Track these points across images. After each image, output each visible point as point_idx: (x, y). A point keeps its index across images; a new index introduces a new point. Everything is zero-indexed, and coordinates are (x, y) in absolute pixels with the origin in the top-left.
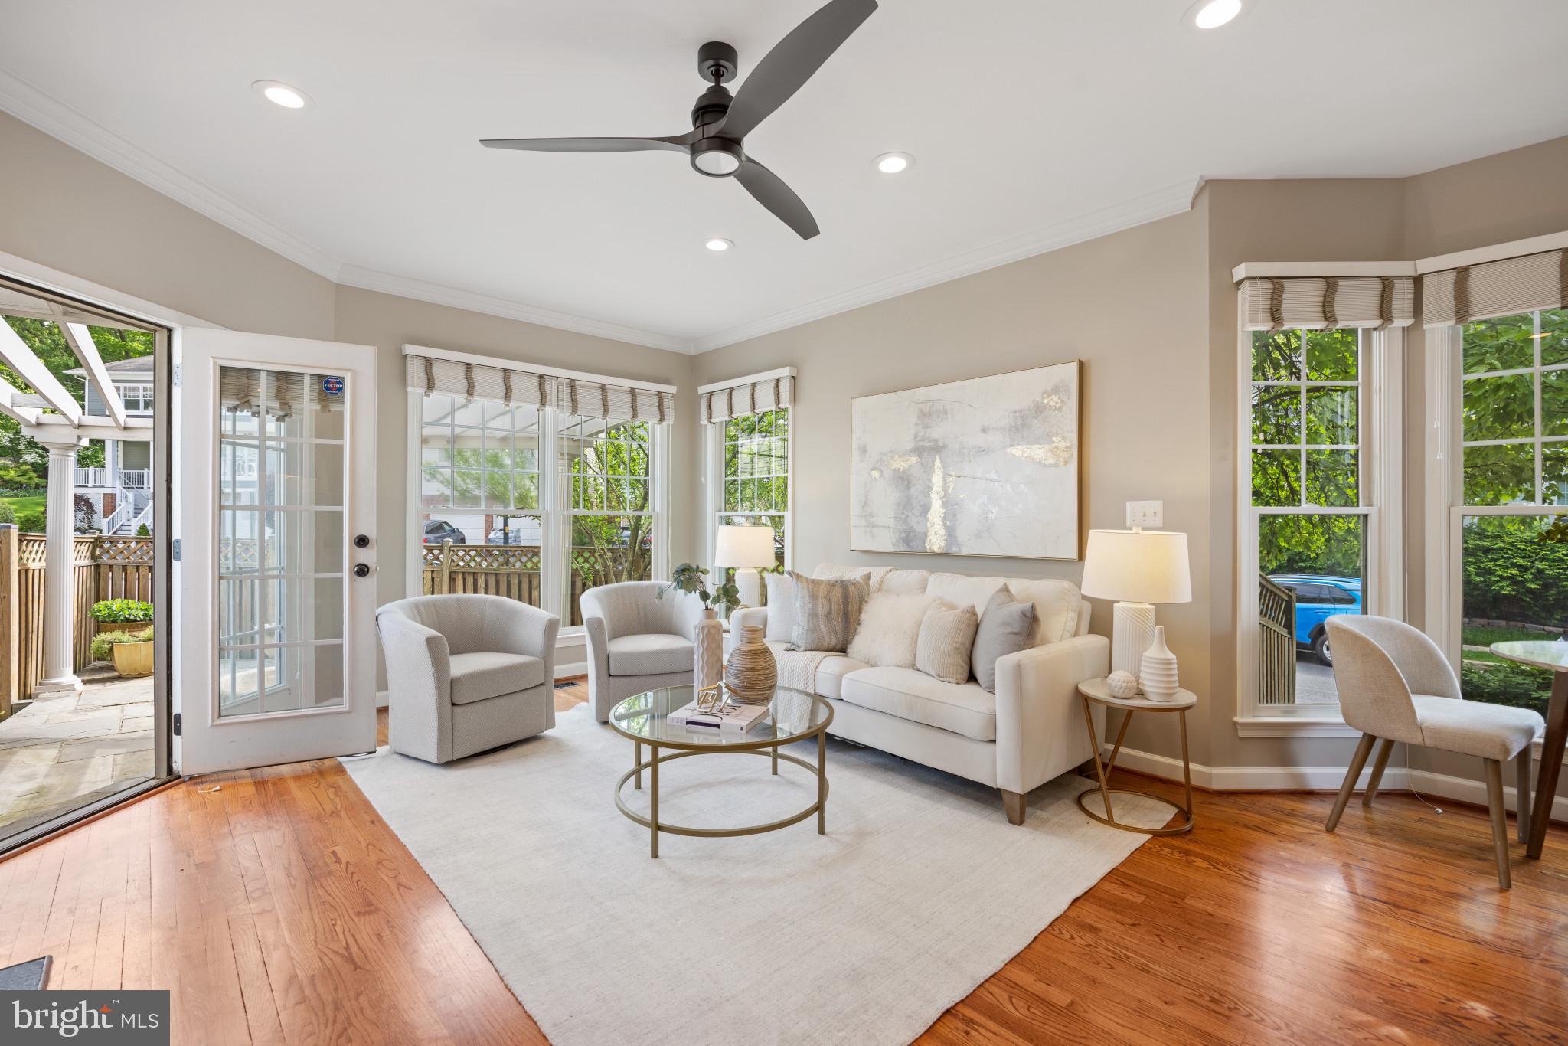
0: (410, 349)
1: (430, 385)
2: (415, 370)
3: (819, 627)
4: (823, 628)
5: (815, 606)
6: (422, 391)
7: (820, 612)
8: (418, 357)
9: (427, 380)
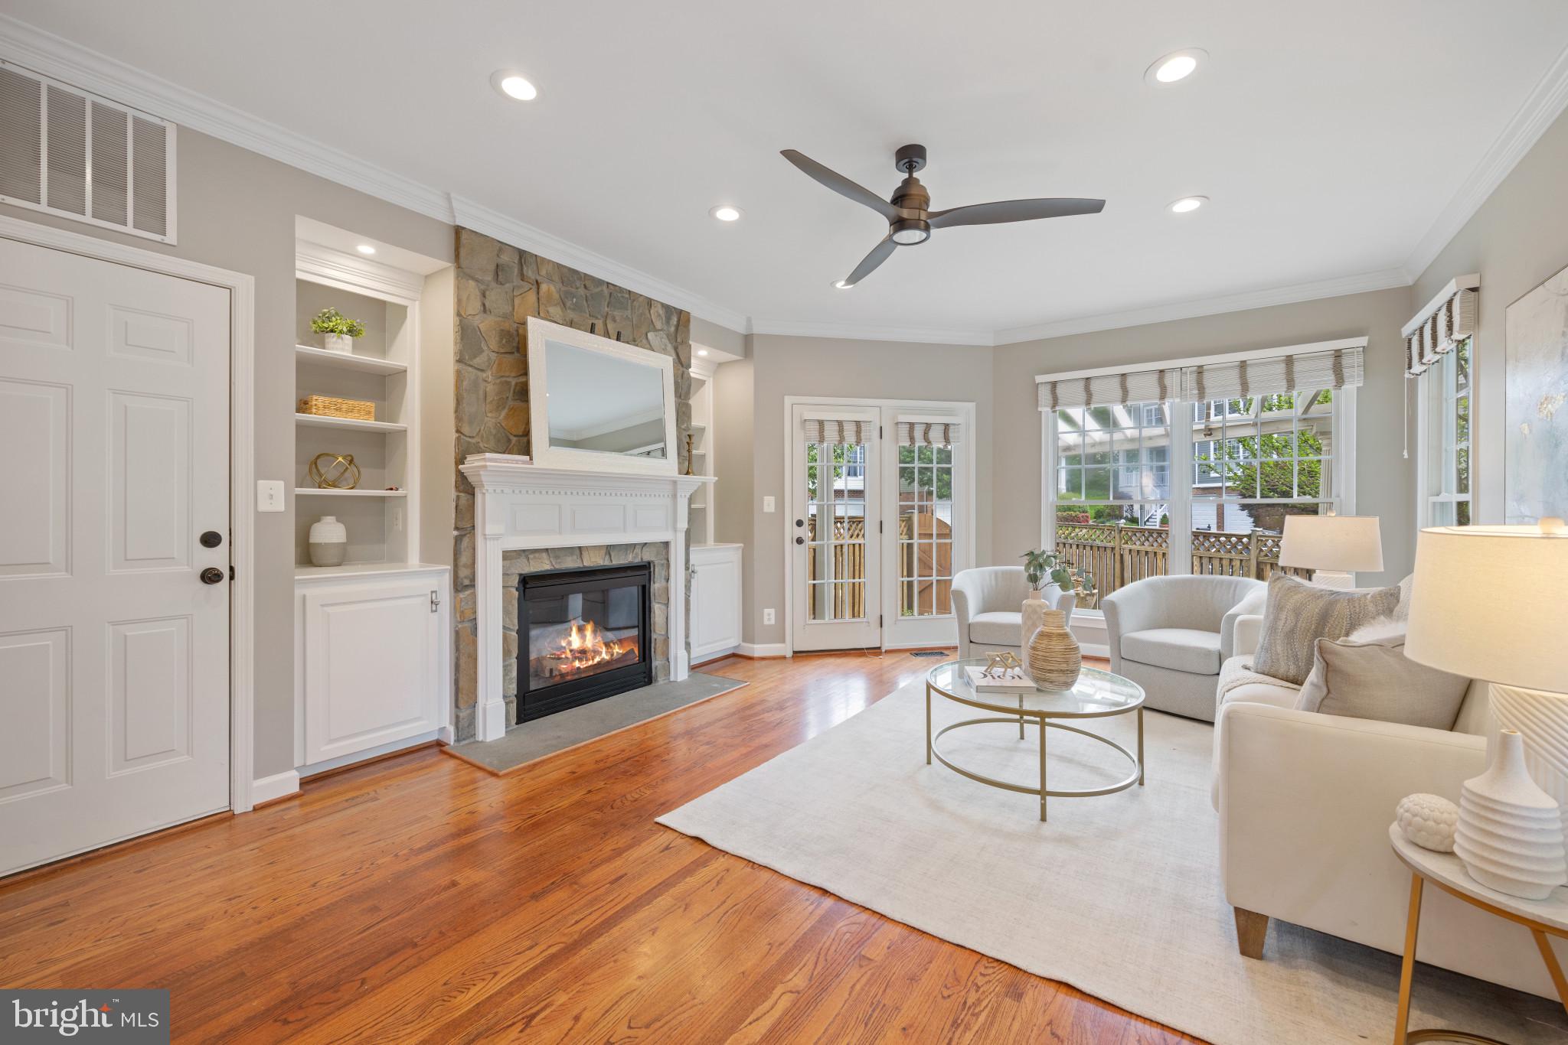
0: (1039, 379)
1: (1055, 402)
2: (1044, 394)
3: (1275, 646)
4: (1279, 649)
5: (1276, 619)
6: (1049, 409)
7: (1280, 627)
8: (1045, 383)
9: (1054, 400)
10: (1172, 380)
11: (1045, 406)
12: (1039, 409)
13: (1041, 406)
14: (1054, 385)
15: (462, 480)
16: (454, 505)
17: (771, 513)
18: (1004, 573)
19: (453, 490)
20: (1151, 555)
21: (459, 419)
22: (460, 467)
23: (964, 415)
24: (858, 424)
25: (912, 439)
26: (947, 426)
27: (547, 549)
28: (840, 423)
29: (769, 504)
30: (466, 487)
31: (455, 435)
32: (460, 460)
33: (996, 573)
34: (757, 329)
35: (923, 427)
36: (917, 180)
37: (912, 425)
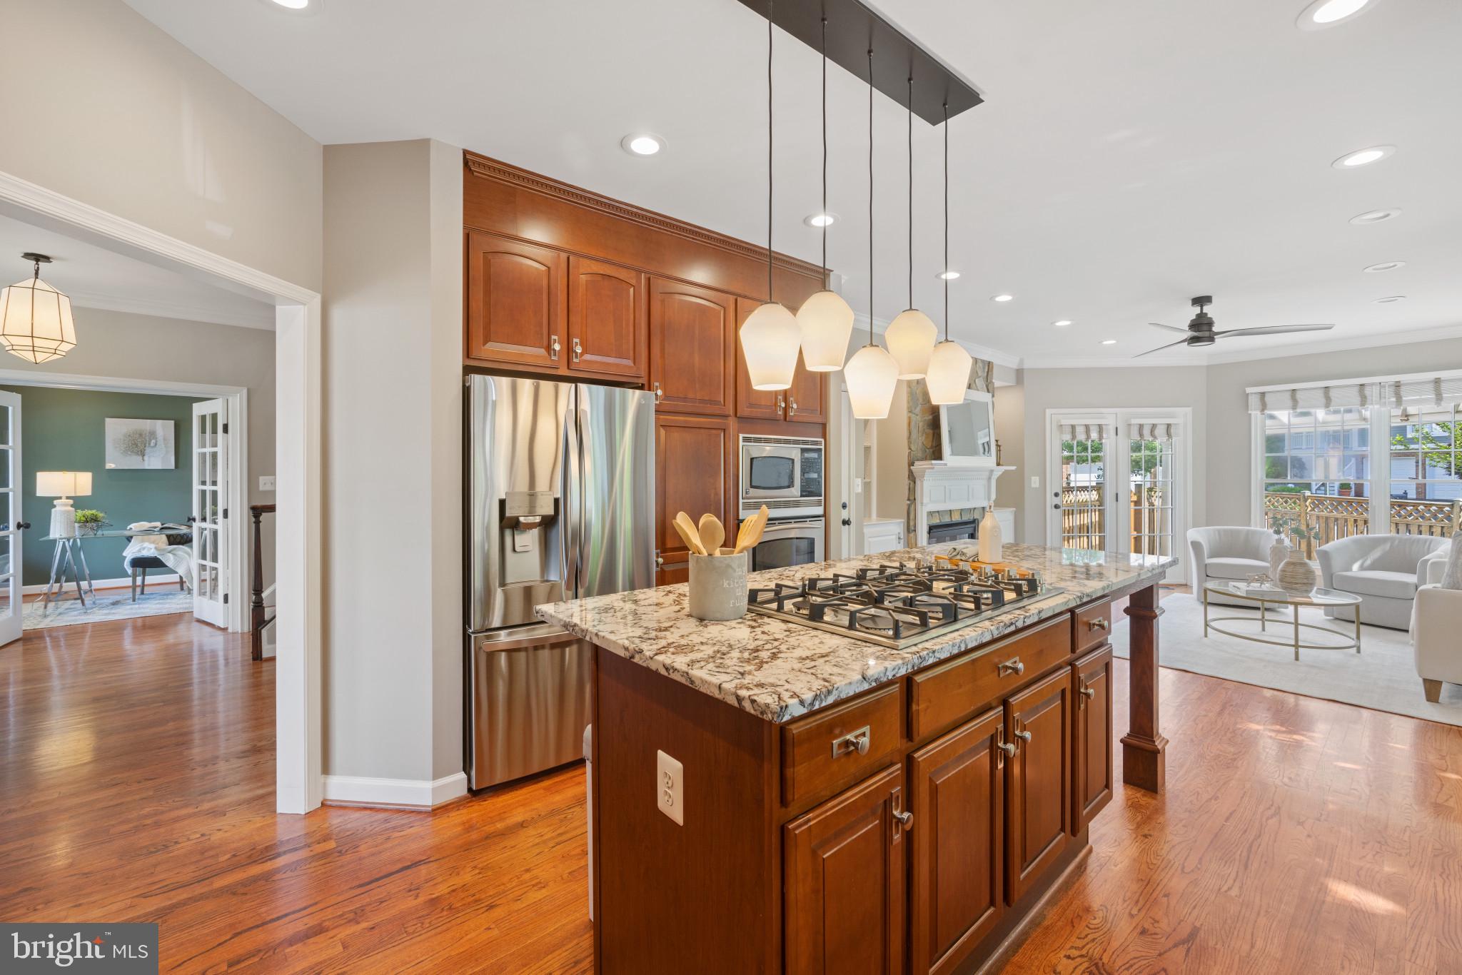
0: (1249, 390)
1: (1264, 407)
2: (1254, 401)
6: (1259, 413)
8: (1255, 393)
9: (1262, 405)
10: (1372, 393)
11: (1255, 410)
12: (1249, 412)
13: (1252, 410)
14: (1263, 394)
15: (911, 473)
16: (907, 487)
17: (1036, 488)
18: (1225, 531)
19: (907, 480)
20: (1341, 522)
21: (909, 443)
22: (912, 467)
23: (1182, 417)
24: (1100, 426)
25: (1141, 435)
26: (1169, 426)
27: (938, 512)
28: (1087, 427)
29: (1035, 482)
30: (912, 477)
31: (908, 451)
32: (911, 464)
33: (1219, 531)
34: (1028, 364)
35: (1150, 427)
36: (1206, 314)
37: (1141, 426)
